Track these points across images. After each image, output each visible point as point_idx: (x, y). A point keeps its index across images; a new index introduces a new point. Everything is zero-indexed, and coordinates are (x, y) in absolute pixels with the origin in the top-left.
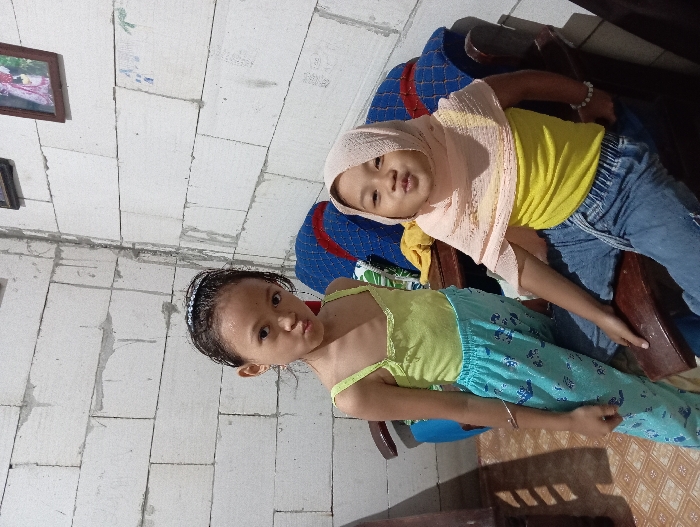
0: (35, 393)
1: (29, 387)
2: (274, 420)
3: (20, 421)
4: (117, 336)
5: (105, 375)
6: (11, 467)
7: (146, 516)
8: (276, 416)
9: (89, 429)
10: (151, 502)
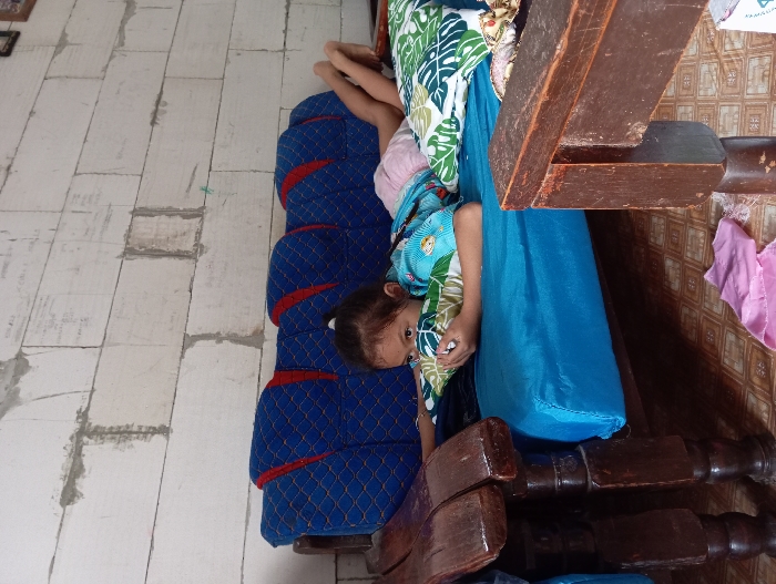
0: (69, 39)
1: (64, 35)
2: (281, 54)
3: (55, 54)
4: (138, 6)
5: (127, 27)
6: (45, 79)
7: (160, 107)
8: (284, 51)
9: (111, 57)
10: (165, 98)
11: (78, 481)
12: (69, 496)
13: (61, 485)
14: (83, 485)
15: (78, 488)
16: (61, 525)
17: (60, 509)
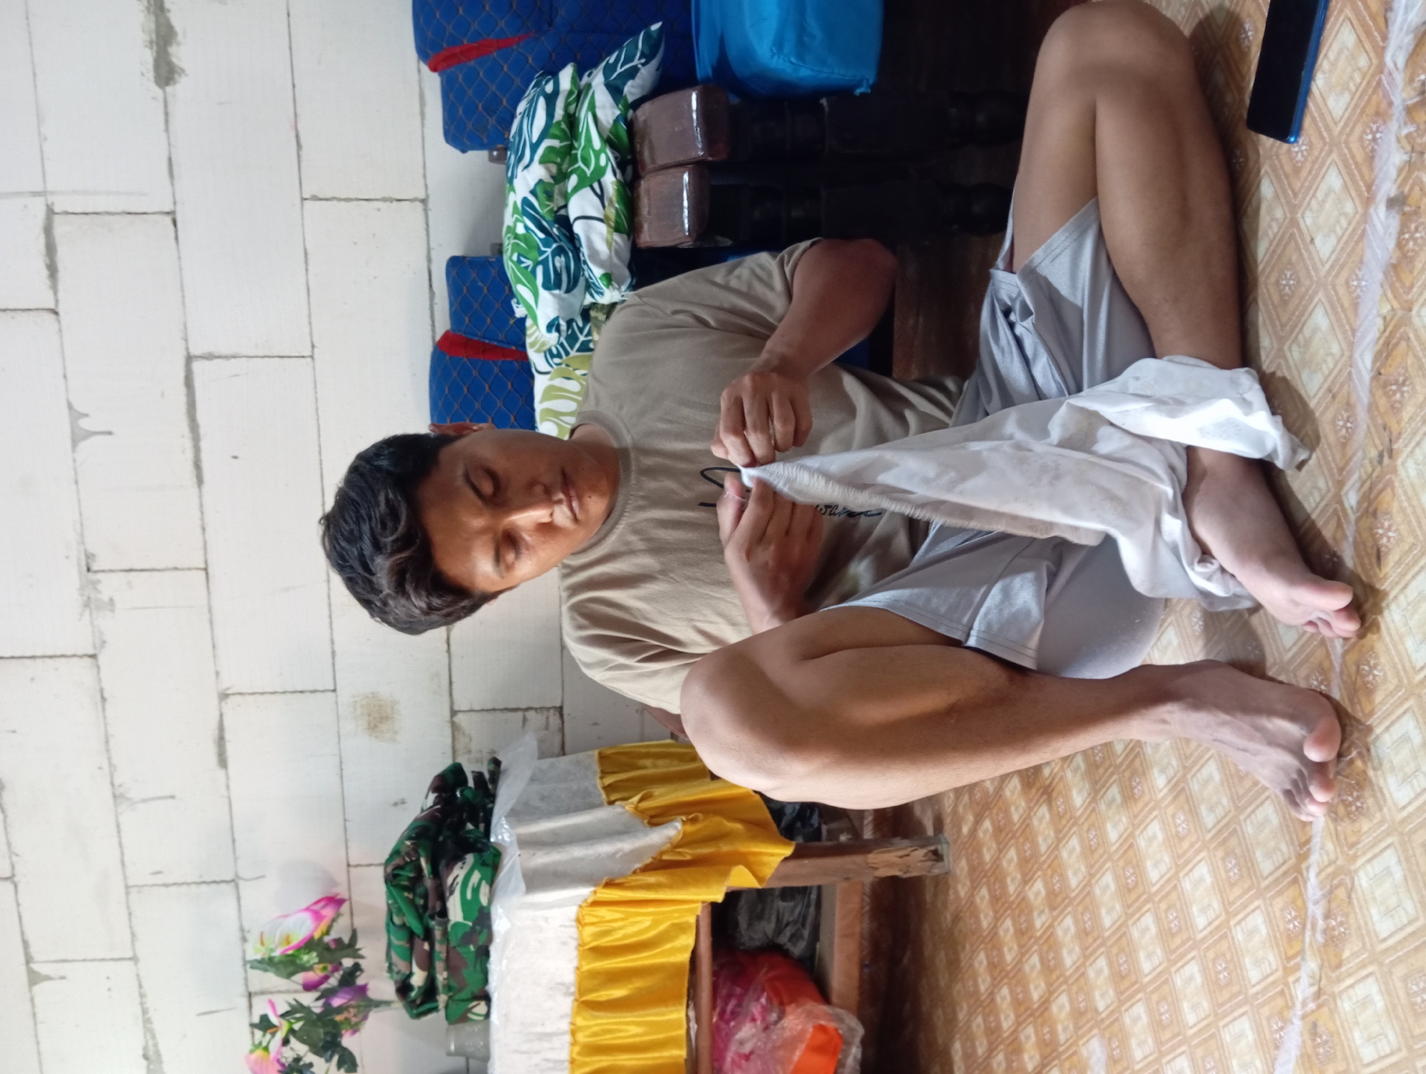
11: (173, 50)
12: (166, 73)
13: (148, 56)
14: (180, 54)
15: (174, 60)
16: (166, 114)
17: (158, 92)
